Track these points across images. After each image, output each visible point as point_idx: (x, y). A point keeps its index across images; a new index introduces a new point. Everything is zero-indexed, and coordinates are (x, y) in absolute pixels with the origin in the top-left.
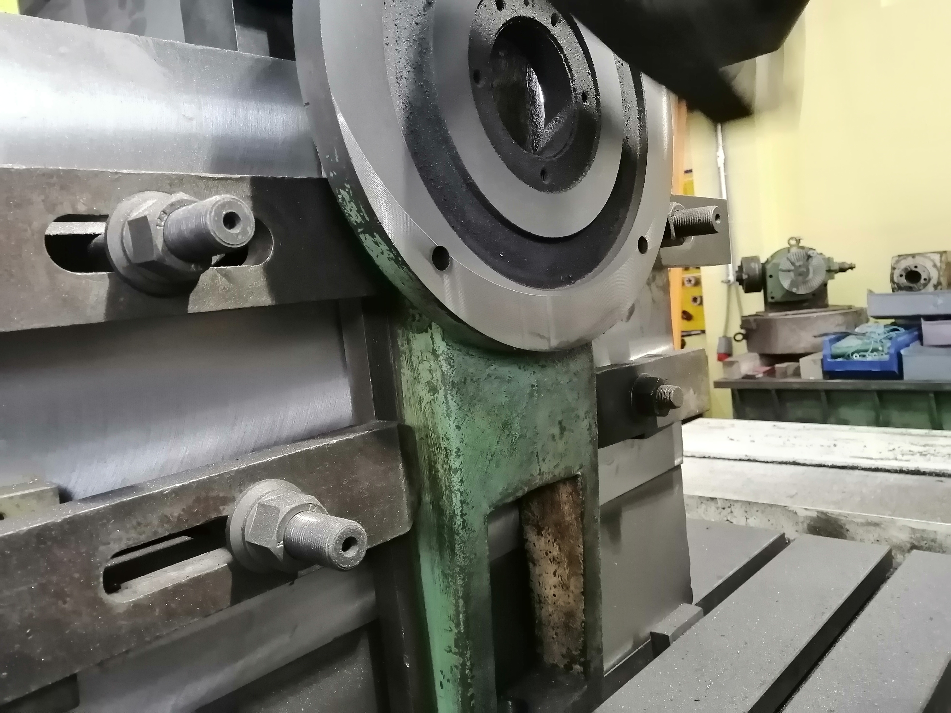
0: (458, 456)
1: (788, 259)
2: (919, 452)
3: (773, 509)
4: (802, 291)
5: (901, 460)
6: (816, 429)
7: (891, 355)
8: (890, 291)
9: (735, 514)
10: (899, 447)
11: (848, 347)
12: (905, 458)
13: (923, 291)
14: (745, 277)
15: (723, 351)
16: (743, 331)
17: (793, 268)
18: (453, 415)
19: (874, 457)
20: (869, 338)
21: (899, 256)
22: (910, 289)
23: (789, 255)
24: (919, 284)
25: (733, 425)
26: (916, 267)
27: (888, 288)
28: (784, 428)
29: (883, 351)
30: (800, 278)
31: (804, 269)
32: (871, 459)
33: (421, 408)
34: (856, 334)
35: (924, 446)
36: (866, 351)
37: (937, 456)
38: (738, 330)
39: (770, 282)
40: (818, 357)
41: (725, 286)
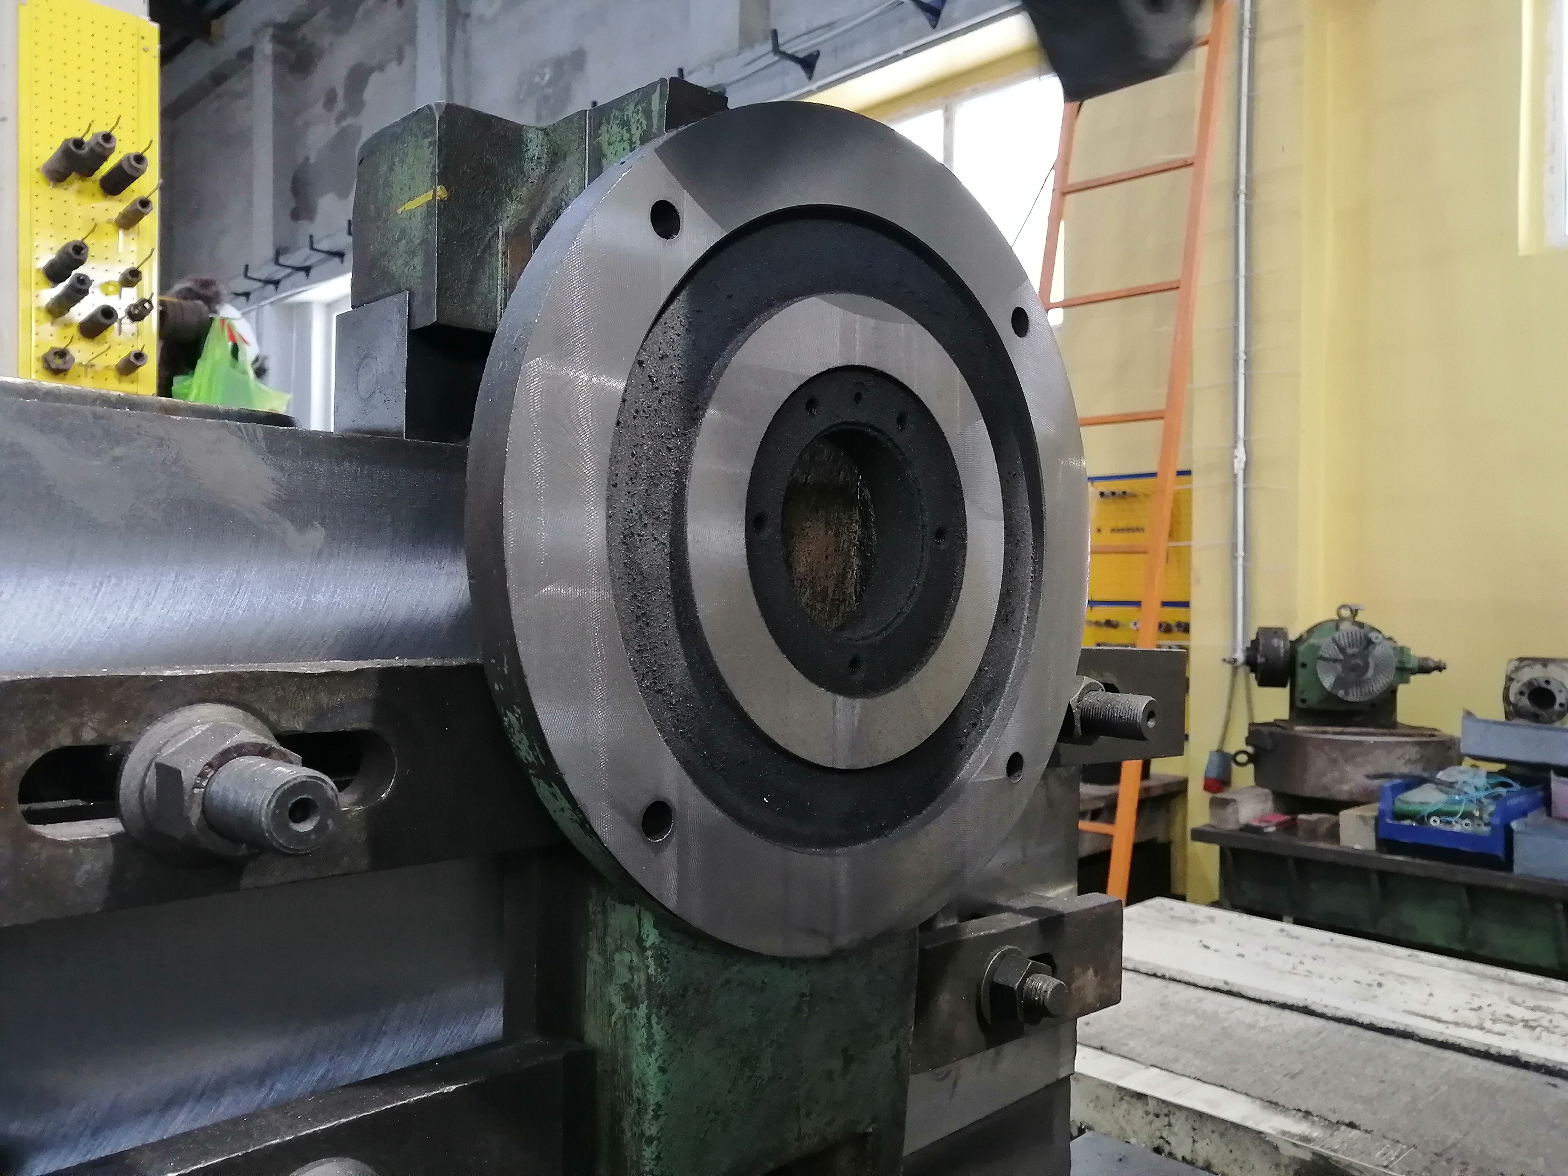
0: (656, 1117)
1: (1334, 641)
2: (1523, 1021)
3: (1240, 1133)
4: (1354, 696)
5: (1490, 1031)
6: (1352, 948)
7: (1494, 828)
8: (1502, 717)
9: (1176, 1129)
10: (1489, 1005)
11: (1421, 803)
12: (1498, 1027)
13: (1557, 724)
14: (1260, 660)
15: (1213, 775)
16: (1250, 749)
17: (1341, 657)
18: (657, 1048)
19: (1444, 1018)
20: (1460, 792)
21: (1521, 660)
22: (1535, 718)
23: (1336, 635)
24: (1550, 711)
25: (1212, 919)
26: (1547, 682)
27: (1498, 712)
28: (1297, 938)
29: (1481, 818)
30: (1352, 675)
31: (1359, 661)
32: (1439, 1021)
33: (610, 1021)
34: (1439, 784)
35: (1533, 1009)
36: (1452, 814)
37: (1553, 1033)
38: (1243, 746)
39: (1302, 675)
40: (1370, 811)
41: (1228, 668)
